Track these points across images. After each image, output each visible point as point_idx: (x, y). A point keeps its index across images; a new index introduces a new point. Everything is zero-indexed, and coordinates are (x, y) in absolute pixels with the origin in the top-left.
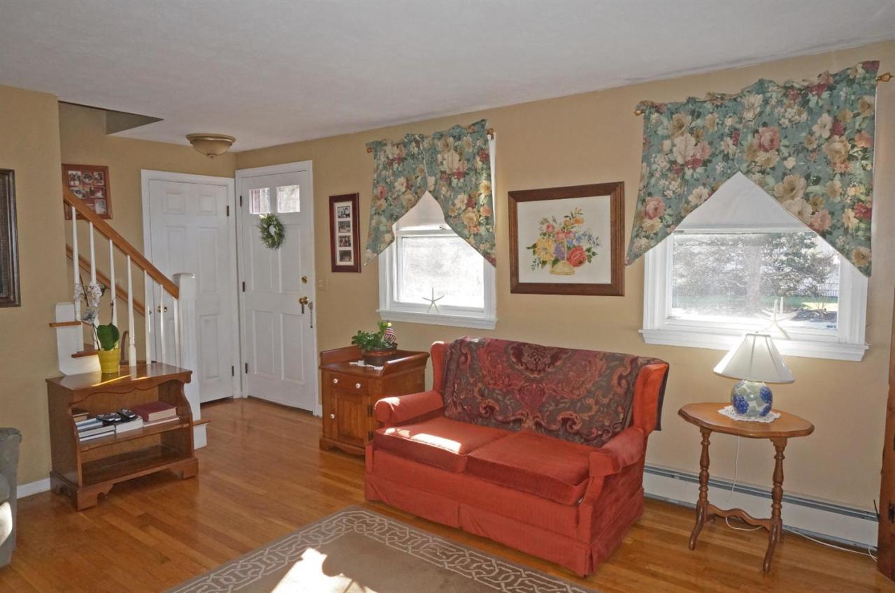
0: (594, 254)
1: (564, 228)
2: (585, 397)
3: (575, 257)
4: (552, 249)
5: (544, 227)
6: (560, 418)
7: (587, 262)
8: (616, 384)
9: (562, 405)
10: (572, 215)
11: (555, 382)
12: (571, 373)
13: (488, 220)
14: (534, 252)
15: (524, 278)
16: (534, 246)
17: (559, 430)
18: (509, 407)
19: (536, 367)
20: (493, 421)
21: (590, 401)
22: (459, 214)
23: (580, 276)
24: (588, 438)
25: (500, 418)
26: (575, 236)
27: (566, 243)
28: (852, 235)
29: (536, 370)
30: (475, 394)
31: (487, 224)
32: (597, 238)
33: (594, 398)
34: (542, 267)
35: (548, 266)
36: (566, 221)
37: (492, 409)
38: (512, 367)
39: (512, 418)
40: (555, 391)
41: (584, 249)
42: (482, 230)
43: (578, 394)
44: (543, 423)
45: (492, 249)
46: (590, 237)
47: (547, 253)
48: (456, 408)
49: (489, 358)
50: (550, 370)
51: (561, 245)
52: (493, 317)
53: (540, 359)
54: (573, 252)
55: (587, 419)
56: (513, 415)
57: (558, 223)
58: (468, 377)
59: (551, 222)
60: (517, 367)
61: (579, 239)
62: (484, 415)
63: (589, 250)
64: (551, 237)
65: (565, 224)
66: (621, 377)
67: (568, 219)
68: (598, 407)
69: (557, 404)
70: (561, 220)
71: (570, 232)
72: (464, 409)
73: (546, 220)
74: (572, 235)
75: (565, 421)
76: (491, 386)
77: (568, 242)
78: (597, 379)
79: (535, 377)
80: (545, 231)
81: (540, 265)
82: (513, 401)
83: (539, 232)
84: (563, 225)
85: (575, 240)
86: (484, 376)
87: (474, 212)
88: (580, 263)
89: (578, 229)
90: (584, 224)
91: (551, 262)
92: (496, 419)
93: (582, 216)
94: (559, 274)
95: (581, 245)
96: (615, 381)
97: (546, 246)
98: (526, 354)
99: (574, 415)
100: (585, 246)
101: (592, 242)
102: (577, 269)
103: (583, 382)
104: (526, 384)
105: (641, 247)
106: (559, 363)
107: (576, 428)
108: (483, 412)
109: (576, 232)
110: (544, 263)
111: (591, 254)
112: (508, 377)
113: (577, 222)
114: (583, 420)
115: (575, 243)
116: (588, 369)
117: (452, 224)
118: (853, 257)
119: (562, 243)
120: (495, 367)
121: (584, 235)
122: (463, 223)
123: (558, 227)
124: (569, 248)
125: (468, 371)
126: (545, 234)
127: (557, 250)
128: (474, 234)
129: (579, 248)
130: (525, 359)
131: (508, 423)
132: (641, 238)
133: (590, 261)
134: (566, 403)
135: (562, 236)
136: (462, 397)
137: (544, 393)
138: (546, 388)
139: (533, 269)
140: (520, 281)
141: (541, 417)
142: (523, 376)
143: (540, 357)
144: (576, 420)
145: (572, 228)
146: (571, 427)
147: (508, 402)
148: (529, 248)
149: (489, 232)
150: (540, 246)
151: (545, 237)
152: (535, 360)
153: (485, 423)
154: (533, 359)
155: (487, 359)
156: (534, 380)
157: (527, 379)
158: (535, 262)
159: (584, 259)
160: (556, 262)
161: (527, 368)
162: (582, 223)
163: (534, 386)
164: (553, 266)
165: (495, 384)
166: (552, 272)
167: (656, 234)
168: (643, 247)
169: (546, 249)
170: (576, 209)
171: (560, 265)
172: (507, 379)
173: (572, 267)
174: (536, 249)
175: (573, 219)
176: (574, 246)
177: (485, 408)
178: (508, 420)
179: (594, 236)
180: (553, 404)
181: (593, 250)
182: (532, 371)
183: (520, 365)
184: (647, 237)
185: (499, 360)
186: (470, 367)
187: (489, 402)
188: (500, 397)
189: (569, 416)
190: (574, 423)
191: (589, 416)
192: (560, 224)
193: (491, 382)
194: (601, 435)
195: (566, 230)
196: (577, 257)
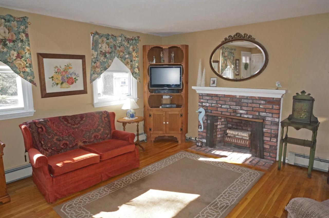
0: (77, 80)
1: (65, 70)
2: (98, 127)
3: (70, 81)
4: (60, 78)
5: (56, 69)
6: (93, 136)
7: (74, 83)
8: (104, 120)
9: (91, 132)
10: (68, 65)
11: (86, 126)
12: (90, 121)
13: (30, 66)
14: (53, 80)
15: (49, 91)
16: (52, 77)
17: (94, 140)
18: (72, 141)
19: (75, 123)
20: (68, 148)
21: (99, 128)
22: (13, 61)
23: (72, 88)
24: (104, 138)
25: (71, 146)
26: (69, 73)
27: (66, 76)
28: (137, 74)
29: (75, 124)
30: (55, 142)
31: (30, 67)
32: (78, 74)
33: (100, 126)
34: (57, 86)
35: (59, 85)
36: (65, 67)
37: (66, 144)
38: (66, 126)
39: (75, 144)
40: (87, 129)
41: (73, 78)
42: (28, 70)
43: (95, 127)
44: (87, 141)
45: (34, 79)
46: (75, 74)
47: (58, 80)
48: (48, 151)
49: (55, 125)
50: (82, 122)
51: (64, 77)
52: (32, 110)
53: (75, 120)
54: (69, 79)
55: (101, 133)
56: (74, 143)
57: (62, 68)
58: (47, 136)
59: (59, 68)
60: (68, 125)
61: (71, 74)
62: (64, 148)
63: (75, 78)
64: (60, 74)
65: (65, 69)
66: (104, 118)
67: (66, 67)
68: (103, 128)
69: (90, 132)
70: (63, 67)
71: (67, 72)
72: (52, 150)
73: (56, 67)
74: (68, 73)
75: (95, 137)
76: (61, 136)
77: (67, 75)
78: (99, 120)
79: (76, 127)
80: (56, 71)
81: (56, 85)
82: (72, 138)
83: (54, 72)
84: (64, 69)
85: (69, 75)
86: (56, 133)
87: (21, 61)
88: (72, 83)
89: (71, 71)
90: (73, 69)
91: (60, 84)
92: (69, 147)
93: (71, 66)
94: (64, 88)
95: (72, 76)
96: (103, 119)
97: (58, 77)
98: (69, 120)
99: (97, 134)
100: (74, 77)
101: (76, 75)
102: (71, 86)
103: (95, 123)
104: (74, 130)
105: (95, 77)
106: (84, 119)
107: (99, 137)
108: (63, 147)
109: (69, 72)
110: (57, 84)
111: (76, 80)
112: (67, 130)
113: (70, 68)
114: (100, 134)
115: (69, 76)
116: (95, 118)
117: (11, 66)
118: (138, 79)
119: (64, 76)
120: (59, 128)
121: (73, 73)
122: (15, 66)
123: (62, 70)
124: (67, 78)
125: (46, 134)
126: (56, 72)
127: (62, 79)
128: (23, 72)
129: (72, 78)
130: (70, 121)
131: (74, 146)
132: (95, 74)
133: (76, 83)
134: (93, 131)
135: (64, 73)
136: (49, 145)
137: (83, 131)
138: (83, 129)
139: (53, 87)
140: (47, 92)
141: (85, 139)
142: (72, 128)
143: (75, 119)
144: (98, 135)
145: (68, 70)
146: (98, 138)
147: (71, 139)
148: (50, 78)
149: (31, 71)
150: (55, 77)
151: (57, 74)
152: (73, 120)
153: (65, 151)
154: (72, 121)
155: (54, 126)
156: (76, 128)
157: (73, 128)
158: (53, 84)
159: (74, 82)
160: (62, 83)
161: (72, 125)
162: (72, 68)
163: (77, 130)
164: (61, 85)
165: (62, 135)
166: (61, 88)
167: (99, 73)
168: (96, 77)
169: (57, 78)
170: (69, 63)
171: (64, 84)
172: (67, 131)
173: (69, 85)
174: (53, 78)
175: (68, 67)
176: (69, 77)
177: (63, 145)
178: (73, 145)
179: (77, 74)
180: (88, 133)
181: (77, 78)
182: (74, 125)
183: (69, 124)
184: (97, 74)
185: (60, 125)
186: (46, 132)
187: (64, 142)
188: (67, 138)
189: (95, 135)
190: (98, 136)
191: (102, 132)
192: (63, 69)
193: (60, 135)
194: (107, 136)
195: (65, 71)
196: (71, 81)
